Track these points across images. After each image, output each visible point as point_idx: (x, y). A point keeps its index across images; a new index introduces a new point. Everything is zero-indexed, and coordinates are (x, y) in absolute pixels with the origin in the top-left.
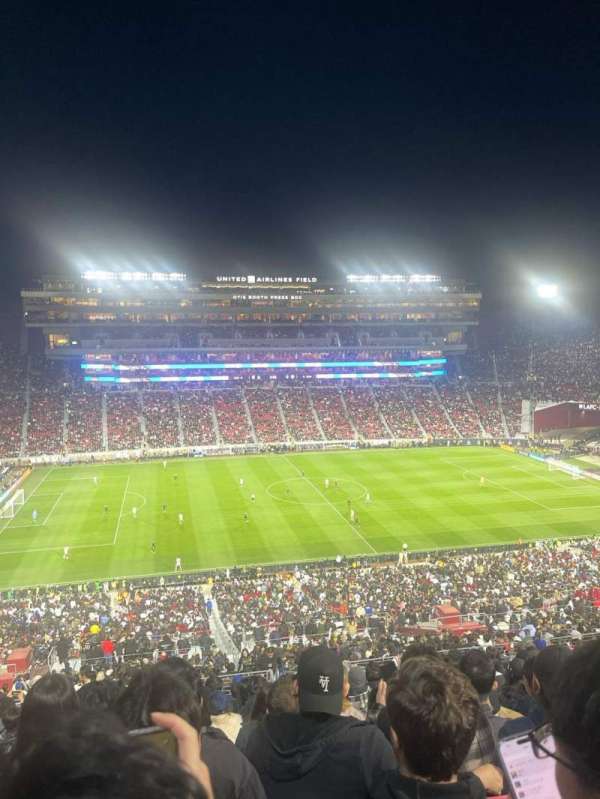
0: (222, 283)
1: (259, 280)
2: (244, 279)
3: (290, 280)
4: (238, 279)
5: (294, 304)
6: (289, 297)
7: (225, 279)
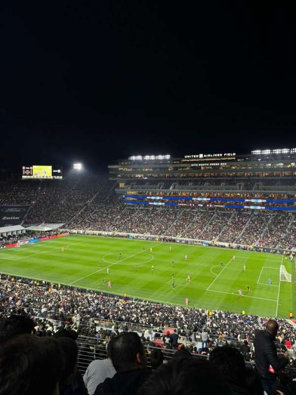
0: (187, 158)
1: (205, 156)
2: (197, 156)
3: (221, 155)
4: (195, 156)
5: (223, 167)
6: (220, 164)
7: (189, 156)
